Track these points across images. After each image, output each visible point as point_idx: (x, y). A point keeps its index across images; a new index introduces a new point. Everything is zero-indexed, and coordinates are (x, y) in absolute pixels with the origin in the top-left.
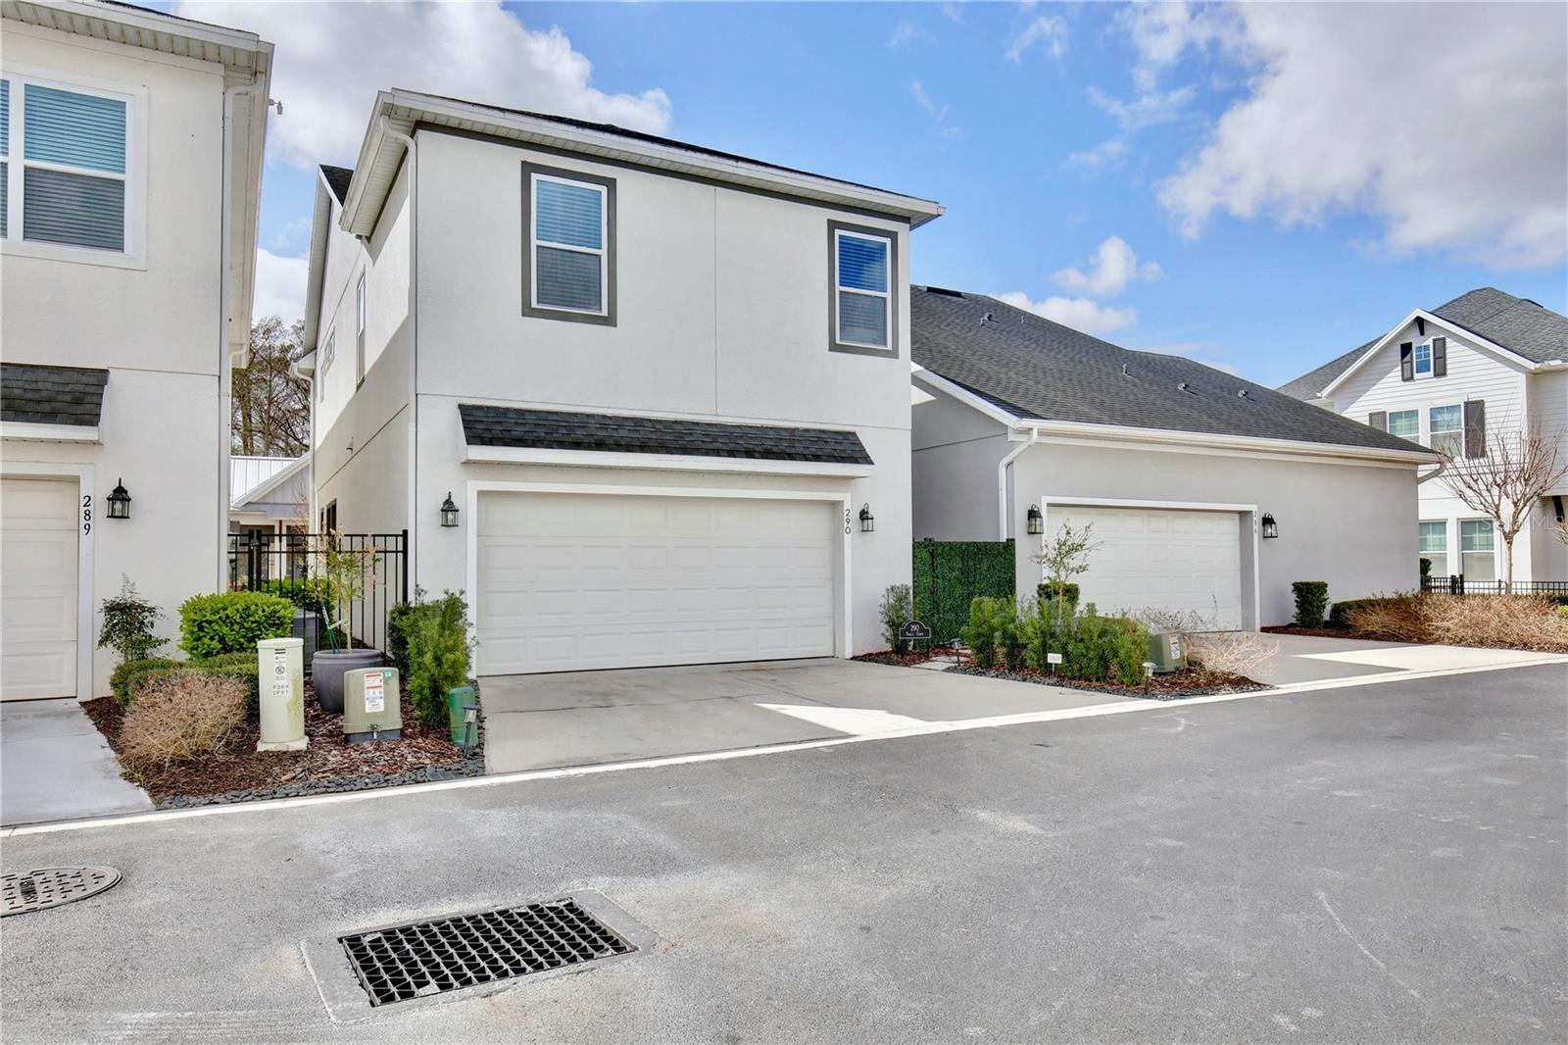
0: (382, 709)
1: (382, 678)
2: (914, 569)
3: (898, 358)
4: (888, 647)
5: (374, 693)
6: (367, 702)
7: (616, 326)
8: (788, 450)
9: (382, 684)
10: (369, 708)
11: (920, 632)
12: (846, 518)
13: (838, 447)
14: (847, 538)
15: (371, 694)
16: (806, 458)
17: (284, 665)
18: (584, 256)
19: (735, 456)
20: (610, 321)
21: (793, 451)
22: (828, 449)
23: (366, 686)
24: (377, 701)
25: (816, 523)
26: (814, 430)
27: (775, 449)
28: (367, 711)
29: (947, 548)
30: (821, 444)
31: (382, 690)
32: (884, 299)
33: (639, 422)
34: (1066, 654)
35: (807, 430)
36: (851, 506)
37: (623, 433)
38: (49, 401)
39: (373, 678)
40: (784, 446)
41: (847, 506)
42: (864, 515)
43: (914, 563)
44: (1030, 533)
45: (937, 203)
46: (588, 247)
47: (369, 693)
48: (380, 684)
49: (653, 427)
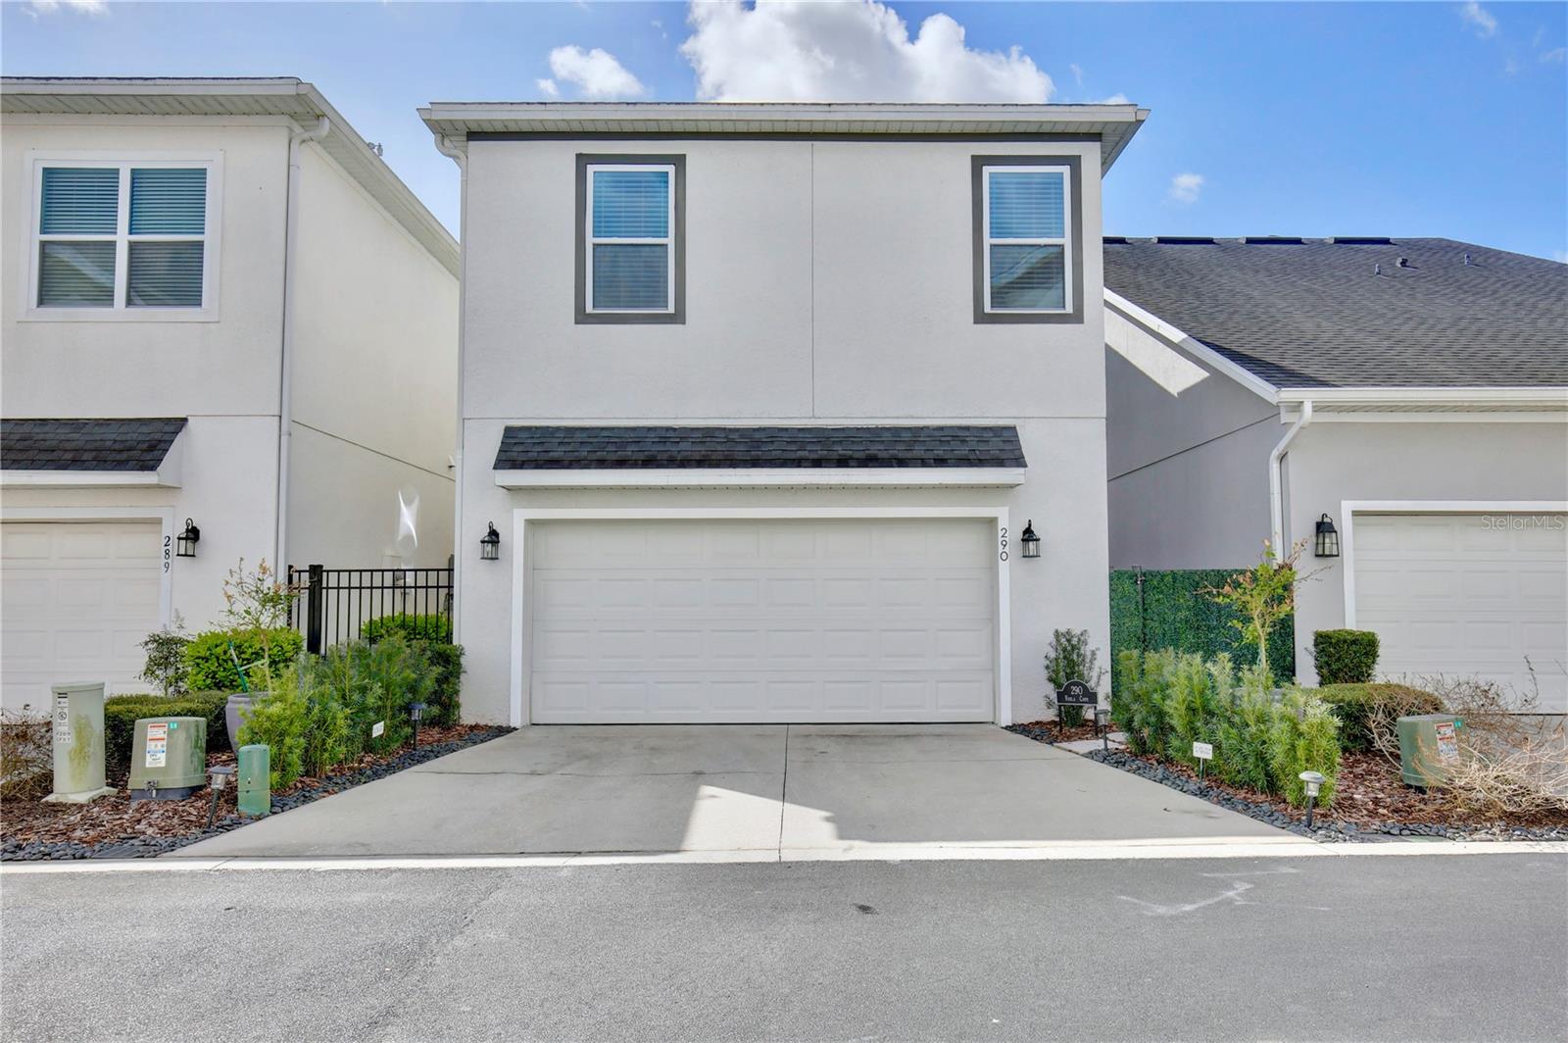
0: (163, 764)
1: (166, 729)
2: (1112, 607)
3: (1082, 323)
4: (1050, 715)
5: (156, 746)
6: (148, 755)
7: (684, 323)
8: (901, 455)
9: (165, 736)
10: (149, 763)
11: (1084, 696)
12: (1000, 539)
13: (983, 447)
14: (1004, 568)
15: (153, 747)
16: (924, 463)
17: (66, 710)
18: (647, 249)
19: (820, 467)
20: (678, 317)
21: (909, 455)
22: (963, 451)
23: (149, 737)
24: (159, 755)
25: (963, 547)
26: (952, 428)
27: (881, 455)
28: (147, 765)
29: (1169, 579)
30: (955, 445)
31: (165, 743)
32: (1062, 247)
33: (709, 433)
34: (1217, 747)
35: (941, 428)
36: (1009, 520)
37: (683, 446)
38: (130, 449)
39: (156, 729)
40: (899, 451)
41: (1003, 523)
42: (1028, 535)
43: (1111, 599)
44: (1317, 556)
45: (1136, 105)
46: (654, 237)
47: (151, 746)
48: (162, 736)
49: (726, 437)
